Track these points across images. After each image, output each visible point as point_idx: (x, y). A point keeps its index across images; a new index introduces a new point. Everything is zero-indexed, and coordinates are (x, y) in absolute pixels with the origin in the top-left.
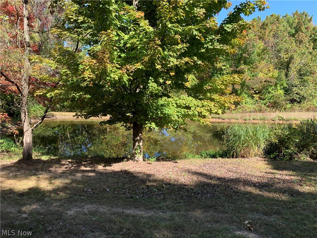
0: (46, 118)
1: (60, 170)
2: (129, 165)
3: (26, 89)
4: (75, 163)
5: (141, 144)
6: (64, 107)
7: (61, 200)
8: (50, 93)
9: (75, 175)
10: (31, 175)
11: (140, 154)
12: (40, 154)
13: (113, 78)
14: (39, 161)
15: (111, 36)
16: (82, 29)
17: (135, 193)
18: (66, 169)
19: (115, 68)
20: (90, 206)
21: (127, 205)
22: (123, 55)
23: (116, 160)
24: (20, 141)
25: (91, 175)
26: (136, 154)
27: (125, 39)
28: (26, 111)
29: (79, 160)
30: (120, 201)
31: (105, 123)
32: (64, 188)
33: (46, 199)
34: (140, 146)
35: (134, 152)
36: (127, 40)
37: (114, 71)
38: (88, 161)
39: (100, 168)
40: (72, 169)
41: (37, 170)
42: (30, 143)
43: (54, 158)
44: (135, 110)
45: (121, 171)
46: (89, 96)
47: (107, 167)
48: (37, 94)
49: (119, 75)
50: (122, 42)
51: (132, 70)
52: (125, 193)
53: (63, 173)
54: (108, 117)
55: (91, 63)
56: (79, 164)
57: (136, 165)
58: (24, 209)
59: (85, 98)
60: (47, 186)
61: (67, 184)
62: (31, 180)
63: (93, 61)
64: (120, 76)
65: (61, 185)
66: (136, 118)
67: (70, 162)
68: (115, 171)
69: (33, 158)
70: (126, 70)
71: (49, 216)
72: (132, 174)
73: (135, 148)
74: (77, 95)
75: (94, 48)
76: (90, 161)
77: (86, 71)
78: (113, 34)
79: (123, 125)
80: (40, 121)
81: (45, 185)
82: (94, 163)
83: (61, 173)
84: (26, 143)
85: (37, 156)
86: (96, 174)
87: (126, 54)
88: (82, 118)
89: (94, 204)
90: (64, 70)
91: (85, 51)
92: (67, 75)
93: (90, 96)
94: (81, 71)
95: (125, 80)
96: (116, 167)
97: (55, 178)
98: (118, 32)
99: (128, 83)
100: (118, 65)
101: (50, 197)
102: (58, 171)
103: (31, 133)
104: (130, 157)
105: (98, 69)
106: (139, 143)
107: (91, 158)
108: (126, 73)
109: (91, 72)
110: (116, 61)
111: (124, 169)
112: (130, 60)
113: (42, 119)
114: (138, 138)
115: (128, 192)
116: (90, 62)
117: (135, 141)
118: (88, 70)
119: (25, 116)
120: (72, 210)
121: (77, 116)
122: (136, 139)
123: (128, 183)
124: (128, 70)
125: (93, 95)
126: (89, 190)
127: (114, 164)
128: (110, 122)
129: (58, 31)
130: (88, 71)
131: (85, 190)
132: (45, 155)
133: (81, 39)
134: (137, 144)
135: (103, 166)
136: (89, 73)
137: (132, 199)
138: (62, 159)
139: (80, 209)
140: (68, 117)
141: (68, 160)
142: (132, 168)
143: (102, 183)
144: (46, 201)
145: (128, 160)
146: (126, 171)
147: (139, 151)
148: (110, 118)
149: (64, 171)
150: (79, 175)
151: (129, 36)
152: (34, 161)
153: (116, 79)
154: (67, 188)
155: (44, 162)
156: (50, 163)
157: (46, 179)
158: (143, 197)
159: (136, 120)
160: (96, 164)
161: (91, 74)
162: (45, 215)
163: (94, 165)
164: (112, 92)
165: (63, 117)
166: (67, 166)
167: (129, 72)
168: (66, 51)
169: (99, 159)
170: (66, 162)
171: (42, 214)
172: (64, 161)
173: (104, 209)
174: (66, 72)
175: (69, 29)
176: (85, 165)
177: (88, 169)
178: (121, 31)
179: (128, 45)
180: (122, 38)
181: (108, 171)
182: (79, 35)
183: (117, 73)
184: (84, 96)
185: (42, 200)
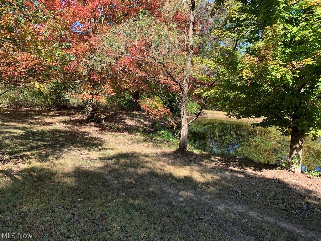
0: (201, 115)
1: (211, 165)
2: (283, 174)
3: (187, 88)
4: (224, 161)
5: (300, 153)
6: (216, 106)
7: (211, 194)
8: (207, 93)
9: (224, 173)
10: (186, 165)
11: (299, 165)
12: (192, 148)
13: (274, 76)
14: (192, 154)
15: (277, 31)
16: (243, 27)
17: (290, 207)
18: (215, 166)
19: (278, 65)
20: (239, 207)
21: (281, 217)
22: (287, 51)
23: (267, 166)
24: (178, 134)
25: (240, 176)
26: (293, 164)
27: (292, 33)
28: (185, 108)
29: (228, 159)
30: (273, 210)
31: (257, 124)
32: (214, 184)
33: (198, 190)
34: (299, 155)
35: (290, 161)
36: (296, 32)
37: (276, 68)
38: (237, 161)
39: (250, 171)
40: (221, 167)
41: (190, 161)
42: (185, 136)
43: (204, 153)
44: (297, 113)
45: (273, 179)
46: (244, 96)
47: (257, 172)
48: (195, 93)
49: (282, 73)
50: (289, 35)
51: (299, 66)
52: (278, 204)
53: (213, 168)
54: (261, 119)
55: (251, 62)
56: (228, 163)
57: (292, 176)
58: (180, 193)
59: (241, 98)
60: (199, 178)
61: (216, 179)
62: (186, 169)
63: (255, 58)
64: (284, 74)
65: (211, 180)
66: (297, 122)
67: (219, 160)
68: (266, 178)
69: (187, 150)
70: (291, 67)
71: (201, 205)
72: (287, 185)
73: (292, 156)
74: (232, 94)
75: (256, 45)
76: (238, 161)
77: (245, 70)
78: (279, 28)
79: (279, 129)
80: (196, 118)
81: (197, 176)
82: (243, 165)
83: (211, 168)
84: (182, 136)
85: (190, 148)
86: (245, 177)
87: (291, 49)
88: (234, 117)
89: (244, 206)
90: (222, 69)
91: (240, 49)
92: (224, 75)
93: (246, 96)
94: (240, 70)
95: (288, 79)
96: (268, 174)
97: (206, 172)
98: (285, 25)
99: (291, 82)
100: (281, 62)
101: (201, 188)
102: (208, 166)
103: (187, 127)
104: (284, 166)
105: (258, 67)
106: (297, 152)
107: (240, 159)
108: (291, 70)
109: (250, 71)
110: (279, 58)
111: (277, 178)
112: (297, 56)
113: (197, 116)
114: (298, 146)
115: (281, 203)
116: (251, 60)
117: (292, 149)
118: (246, 68)
119: (184, 112)
120: (222, 206)
121: (229, 116)
122: (294, 147)
123: (281, 193)
124: (294, 67)
125: (248, 95)
126: (238, 191)
127: (265, 170)
128: (263, 124)
129: (220, 32)
130: (247, 70)
131: (235, 189)
132: (196, 149)
133: (241, 38)
134: (295, 152)
135: (253, 170)
136: (248, 72)
137: (286, 213)
138: (212, 155)
139: (230, 208)
140: (218, 116)
141: (217, 158)
142: (287, 178)
143: (252, 187)
144: (198, 192)
145: (282, 168)
146: (279, 180)
147: (297, 161)
148: (264, 120)
149: (213, 167)
150: (228, 174)
151: (298, 28)
152: (188, 153)
153: (278, 77)
154: (217, 184)
155: (196, 155)
156: (201, 157)
157: (198, 171)
158: (301, 214)
159: (296, 125)
160: (245, 166)
161: (250, 73)
162: (197, 204)
163: (243, 167)
164: (270, 92)
165: (214, 116)
166: (216, 163)
167: (295, 68)
168: (227, 51)
169: (248, 161)
170: (216, 159)
171: (195, 202)
172: (214, 157)
173: (254, 214)
174: (224, 71)
175: (229, 29)
176: (233, 165)
177: (236, 169)
178: (288, 24)
179: (297, 38)
180: (290, 31)
181: (258, 176)
182: (239, 34)
183: (280, 71)
184: (240, 96)
185: (195, 190)
